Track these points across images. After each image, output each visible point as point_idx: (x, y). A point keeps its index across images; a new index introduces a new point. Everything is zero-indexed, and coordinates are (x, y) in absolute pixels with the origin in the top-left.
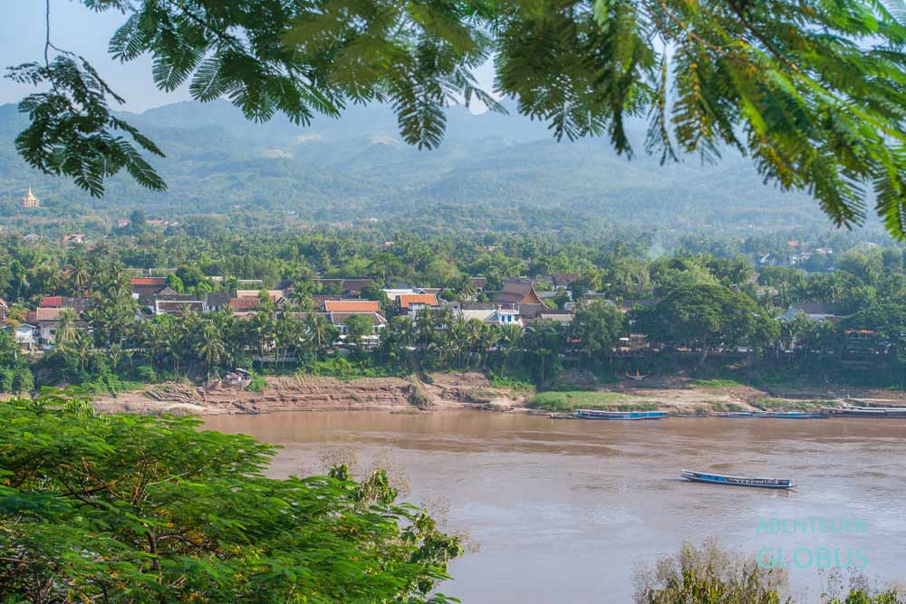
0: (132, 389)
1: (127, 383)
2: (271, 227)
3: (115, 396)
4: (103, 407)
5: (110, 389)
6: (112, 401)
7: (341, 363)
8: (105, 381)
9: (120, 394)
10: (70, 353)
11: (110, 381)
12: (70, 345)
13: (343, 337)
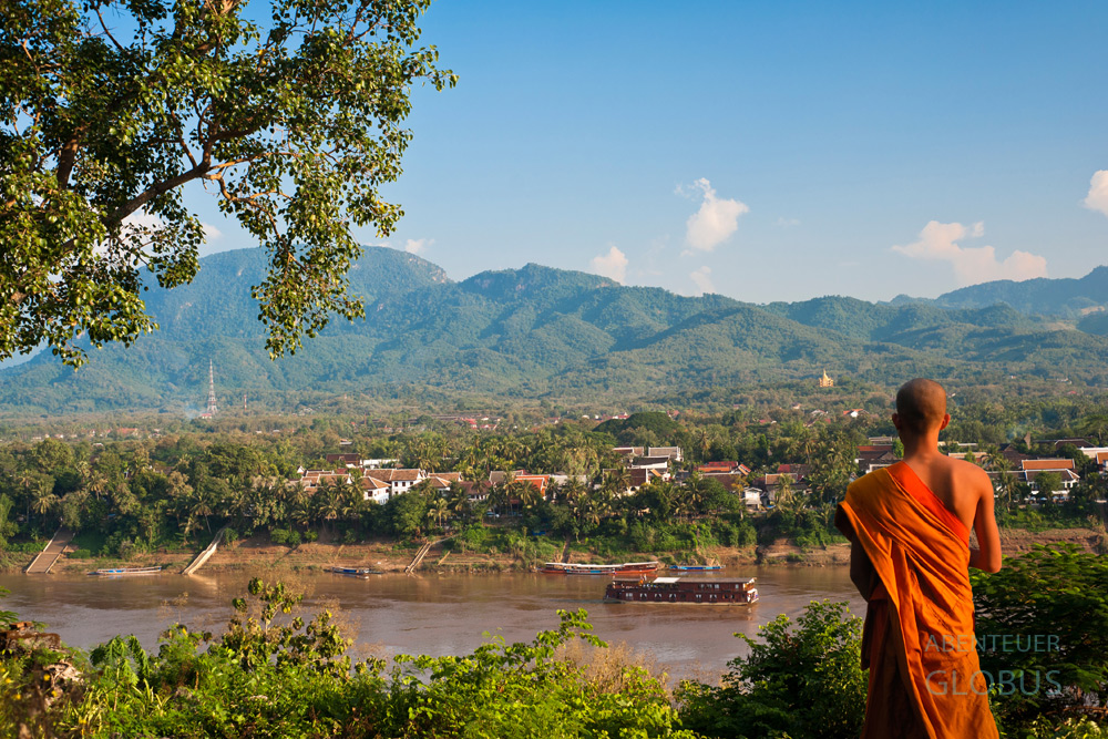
0: (840, 542)
1: (836, 537)
2: (1040, 394)
3: (824, 548)
4: (814, 559)
5: (821, 543)
6: (821, 552)
7: (1030, 516)
8: (818, 535)
9: (828, 547)
10: (787, 512)
11: (822, 536)
12: (786, 505)
13: (1034, 493)
